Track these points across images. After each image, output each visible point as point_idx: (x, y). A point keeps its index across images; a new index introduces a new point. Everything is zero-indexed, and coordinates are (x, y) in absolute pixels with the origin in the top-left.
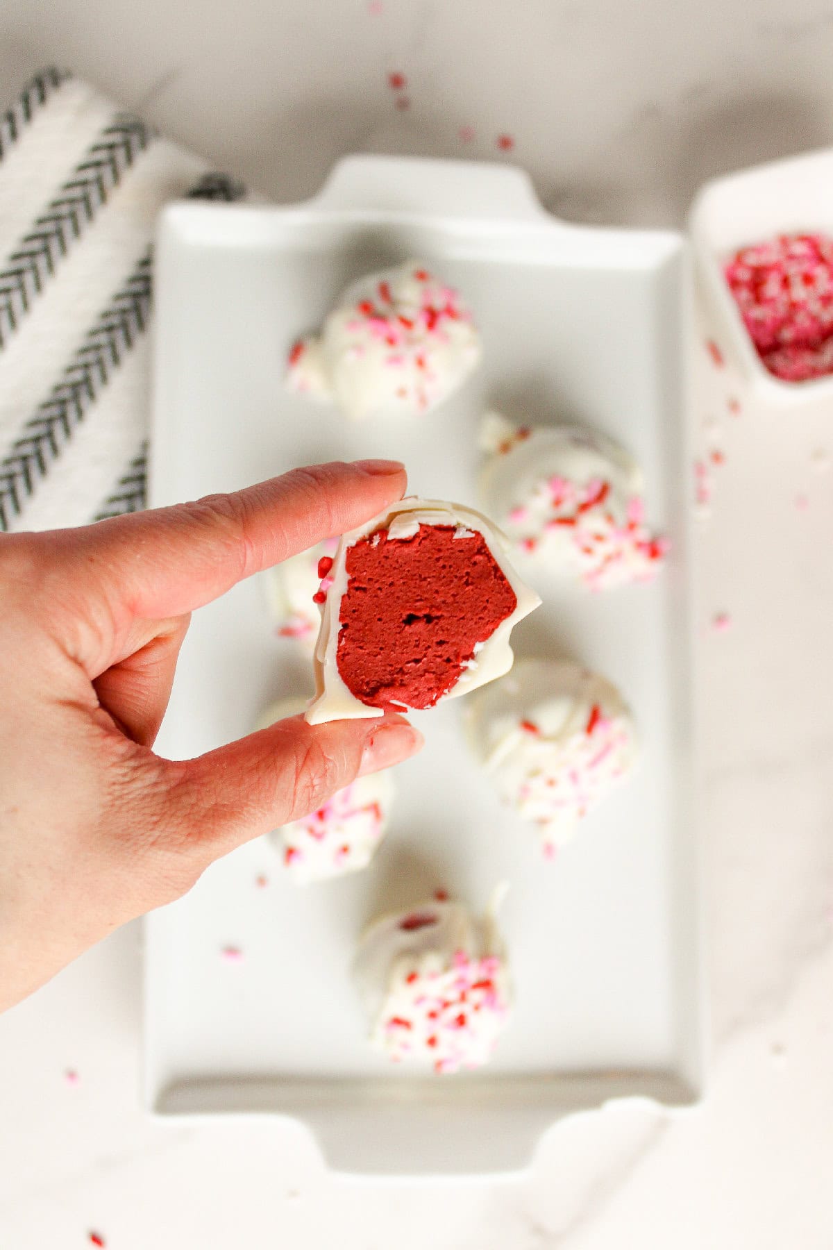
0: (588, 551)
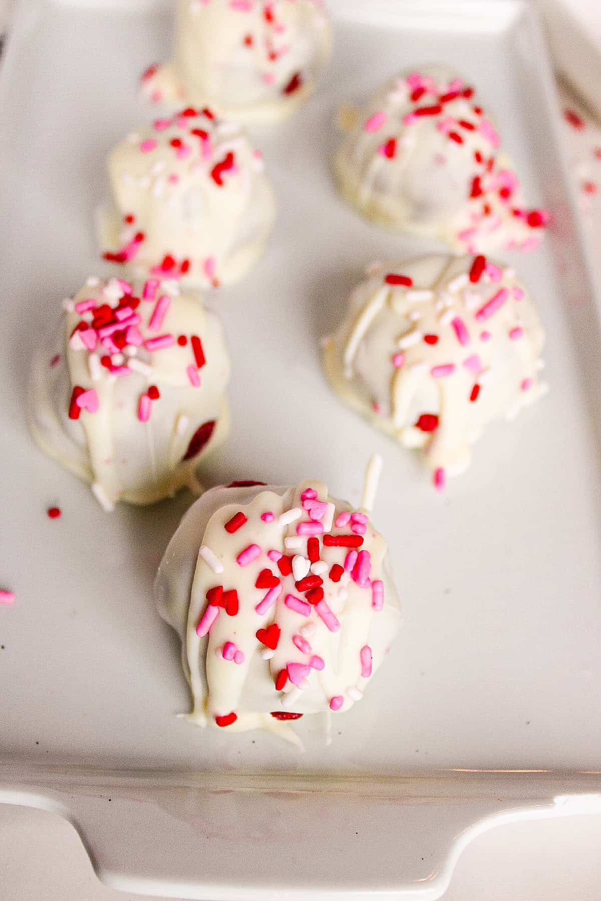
0: (456, 138)
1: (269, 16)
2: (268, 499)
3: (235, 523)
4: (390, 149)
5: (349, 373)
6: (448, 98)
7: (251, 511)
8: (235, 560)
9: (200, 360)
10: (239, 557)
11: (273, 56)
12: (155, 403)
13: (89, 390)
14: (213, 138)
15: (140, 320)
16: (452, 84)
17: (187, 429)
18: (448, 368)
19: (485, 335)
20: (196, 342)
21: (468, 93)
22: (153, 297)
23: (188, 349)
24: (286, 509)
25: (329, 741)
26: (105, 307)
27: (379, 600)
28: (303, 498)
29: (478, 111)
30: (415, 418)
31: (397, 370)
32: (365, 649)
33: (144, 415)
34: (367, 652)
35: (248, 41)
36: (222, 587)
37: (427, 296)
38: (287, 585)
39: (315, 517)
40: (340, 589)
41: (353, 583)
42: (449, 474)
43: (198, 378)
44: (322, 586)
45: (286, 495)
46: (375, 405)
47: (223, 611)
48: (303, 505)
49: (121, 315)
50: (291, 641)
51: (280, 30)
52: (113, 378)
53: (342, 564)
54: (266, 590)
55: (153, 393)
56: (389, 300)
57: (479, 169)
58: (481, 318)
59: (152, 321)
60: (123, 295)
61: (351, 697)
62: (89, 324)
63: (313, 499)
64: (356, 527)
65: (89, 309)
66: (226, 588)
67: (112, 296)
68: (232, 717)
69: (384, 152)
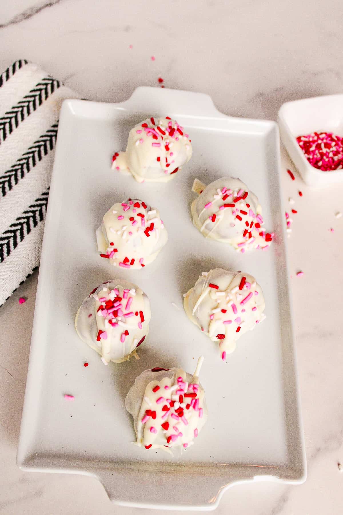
0: (239, 218)
1: (167, 148)
2: (167, 381)
3: (156, 389)
4: (214, 218)
5: (193, 315)
6: (237, 200)
7: (162, 385)
9: (143, 320)
10: (157, 401)
11: (168, 165)
12: (127, 336)
13: (104, 332)
14: (145, 218)
15: (122, 307)
16: (239, 192)
17: (137, 342)
18: (229, 322)
20: (141, 313)
21: (245, 196)
22: (127, 298)
23: (139, 317)
24: (173, 385)
25: (182, 453)
26: (110, 300)
27: (201, 415)
28: (178, 381)
29: (248, 206)
30: (216, 335)
31: (211, 321)
32: (196, 430)
33: (123, 341)
35: (159, 159)
37: (223, 294)
38: (172, 410)
39: (182, 388)
40: (189, 412)
41: (193, 410)
43: (142, 326)
44: (183, 411)
45: (173, 378)
46: (202, 329)
47: (151, 417)
48: (178, 384)
49: (116, 305)
50: (173, 428)
51: (171, 153)
52: (112, 327)
53: (190, 403)
54: (165, 412)
55: (126, 333)
56: (210, 293)
58: (242, 304)
59: (126, 307)
60: (116, 296)
61: (191, 444)
62: (104, 307)
63: (181, 381)
64: (196, 390)
65: (104, 301)
66: (152, 410)
67: (112, 296)
68: (150, 446)
69: (211, 218)
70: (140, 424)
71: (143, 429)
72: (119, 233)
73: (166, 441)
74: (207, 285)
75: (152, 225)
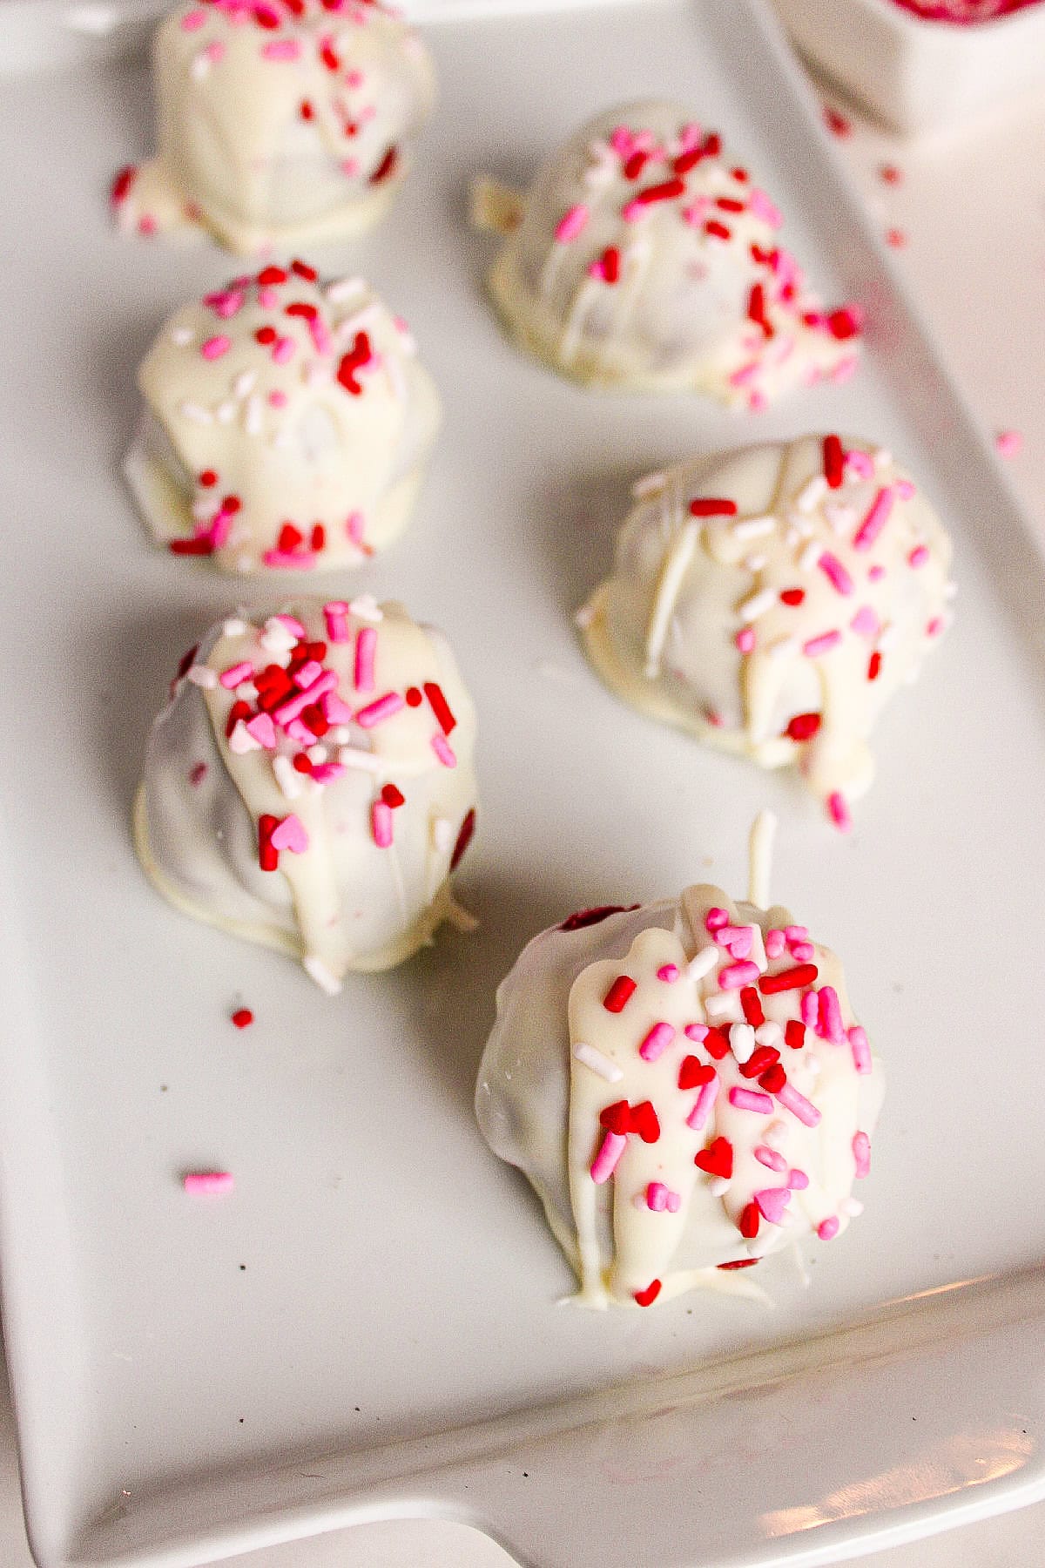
0: (717, 230)
1: (330, 59)
2: (660, 944)
3: (618, 995)
4: (608, 265)
5: (652, 670)
6: (684, 163)
7: (638, 967)
8: (638, 1055)
9: (447, 721)
10: (643, 1048)
11: (351, 130)
12: (398, 811)
13: (287, 817)
14: (325, 316)
15: (338, 680)
16: (683, 134)
17: (447, 835)
18: (831, 637)
19: (875, 572)
20: (433, 691)
21: (711, 146)
22: (345, 636)
23: (426, 711)
24: (692, 953)
26: (272, 670)
27: (863, 1058)
28: (713, 930)
29: (740, 175)
30: (783, 724)
31: (745, 660)
32: (859, 1135)
33: (385, 838)
34: (863, 1141)
35: (307, 112)
36: (625, 1102)
37: (767, 526)
38: (727, 1072)
39: (739, 954)
40: (808, 1056)
41: (823, 1044)
42: (851, 799)
43: (450, 752)
44: (779, 1061)
45: (679, 925)
46: (710, 716)
47: (635, 1138)
48: (715, 938)
49: (305, 678)
50: (754, 1159)
51: (354, 80)
52: (319, 788)
53: (797, 1017)
54: (698, 1089)
55: (391, 796)
56: (704, 541)
57: (759, 273)
58: (863, 544)
59: (358, 679)
60: (294, 643)
61: (848, 1212)
62: (253, 707)
63: (726, 925)
64: (799, 952)
65: (246, 679)
66: (632, 1102)
67: (279, 647)
68: (656, 1287)
69: (598, 273)
70: (587, 1193)
71: (610, 1211)
72: (227, 413)
73: (737, 1234)
74: (680, 513)
75: (362, 341)
